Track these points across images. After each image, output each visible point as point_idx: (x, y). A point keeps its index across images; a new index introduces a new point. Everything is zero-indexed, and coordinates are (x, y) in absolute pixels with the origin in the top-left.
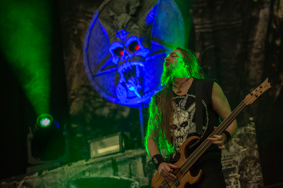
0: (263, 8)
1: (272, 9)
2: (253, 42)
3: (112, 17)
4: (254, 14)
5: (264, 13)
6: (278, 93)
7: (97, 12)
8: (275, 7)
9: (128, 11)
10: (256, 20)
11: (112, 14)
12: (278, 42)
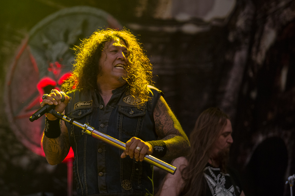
0: (240, 49)
1: (250, 52)
2: (223, 92)
3: (45, 46)
4: (228, 57)
5: (240, 56)
6: (248, 160)
7: (27, 36)
8: (254, 49)
9: (66, 39)
10: (229, 64)
11: (45, 41)
12: (254, 95)
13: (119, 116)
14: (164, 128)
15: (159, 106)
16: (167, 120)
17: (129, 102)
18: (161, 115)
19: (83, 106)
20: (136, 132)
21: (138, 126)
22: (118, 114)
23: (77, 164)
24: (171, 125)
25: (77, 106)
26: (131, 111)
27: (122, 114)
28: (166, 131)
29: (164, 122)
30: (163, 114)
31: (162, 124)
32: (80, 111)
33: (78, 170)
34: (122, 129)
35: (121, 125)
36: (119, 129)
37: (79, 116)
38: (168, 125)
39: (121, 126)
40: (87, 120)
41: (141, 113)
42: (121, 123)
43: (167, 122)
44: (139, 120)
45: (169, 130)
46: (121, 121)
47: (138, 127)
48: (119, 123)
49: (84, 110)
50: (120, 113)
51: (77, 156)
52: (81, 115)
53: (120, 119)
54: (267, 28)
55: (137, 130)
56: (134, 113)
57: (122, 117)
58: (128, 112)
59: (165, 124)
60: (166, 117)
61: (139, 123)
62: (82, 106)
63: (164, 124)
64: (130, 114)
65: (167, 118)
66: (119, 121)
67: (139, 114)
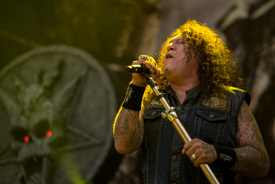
13: (198, 120)
14: (242, 138)
15: (242, 112)
16: (247, 129)
17: (209, 105)
18: (242, 122)
19: (158, 105)
20: (216, 138)
21: (219, 131)
22: (196, 117)
23: (147, 173)
24: (249, 136)
25: (151, 105)
26: (212, 114)
27: (201, 117)
28: (243, 141)
29: (243, 131)
30: (245, 122)
31: (241, 133)
32: (153, 111)
33: (147, 179)
34: (200, 134)
35: (199, 129)
36: (197, 133)
37: (152, 116)
38: (247, 135)
39: (199, 131)
40: (162, 121)
41: (222, 117)
42: (199, 127)
43: (247, 131)
44: (220, 125)
45: (247, 141)
46: (199, 125)
47: (219, 133)
48: (197, 127)
49: (159, 110)
50: (198, 116)
51: (148, 163)
52: (155, 115)
53: (198, 122)
54: (259, 72)
55: (218, 136)
56: (215, 117)
57: (200, 120)
58: (208, 115)
59: (244, 133)
60: (247, 125)
61: (220, 128)
62: (156, 105)
63: (242, 133)
64: (210, 118)
65: (247, 127)
66: (197, 124)
67: (220, 118)
